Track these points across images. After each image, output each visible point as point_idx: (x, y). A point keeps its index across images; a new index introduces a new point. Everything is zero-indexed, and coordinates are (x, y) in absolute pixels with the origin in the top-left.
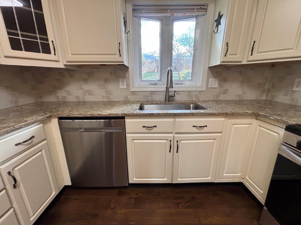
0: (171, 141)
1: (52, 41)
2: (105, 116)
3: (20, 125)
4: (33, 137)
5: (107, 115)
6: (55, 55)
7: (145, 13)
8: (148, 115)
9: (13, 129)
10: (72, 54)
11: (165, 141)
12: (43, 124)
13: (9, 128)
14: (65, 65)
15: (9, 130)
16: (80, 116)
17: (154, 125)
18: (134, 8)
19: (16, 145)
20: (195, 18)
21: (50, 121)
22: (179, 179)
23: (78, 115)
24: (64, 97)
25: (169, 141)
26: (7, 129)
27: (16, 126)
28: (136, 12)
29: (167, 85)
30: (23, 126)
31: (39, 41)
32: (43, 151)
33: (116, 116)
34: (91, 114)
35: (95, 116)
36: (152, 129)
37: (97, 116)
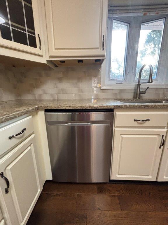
0: (163, 136)
1: (39, 35)
2: (96, 108)
3: (14, 113)
4: (25, 129)
5: (97, 107)
6: (40, 49)
7: (119, 13)
8: (143, 106)
9: (7, 118)
10: (56, 49)
11: (156, 136)
12: (32, 116)
13: (4, 116)
14: (47, 61)
15: (4, 119)
16: (69, 108)
17: (147, 119)
18: (109, 9)
19: (10, 138)
20: (164, 19)
21: (37, 114)
22: (165, 177)
23: (67, 106)
24: (40, 96)
25: (161, 136)
26: (2, 117)
27: (10, 115)
28: (111, 13)
29: (138, 82)
30: (17, 116)
31: (27, 33)
32: (32, 145)
33: (107, 108)
34: (81, 106)
35: (85, 108)
36: (145, 122)
37: (87, 108)
